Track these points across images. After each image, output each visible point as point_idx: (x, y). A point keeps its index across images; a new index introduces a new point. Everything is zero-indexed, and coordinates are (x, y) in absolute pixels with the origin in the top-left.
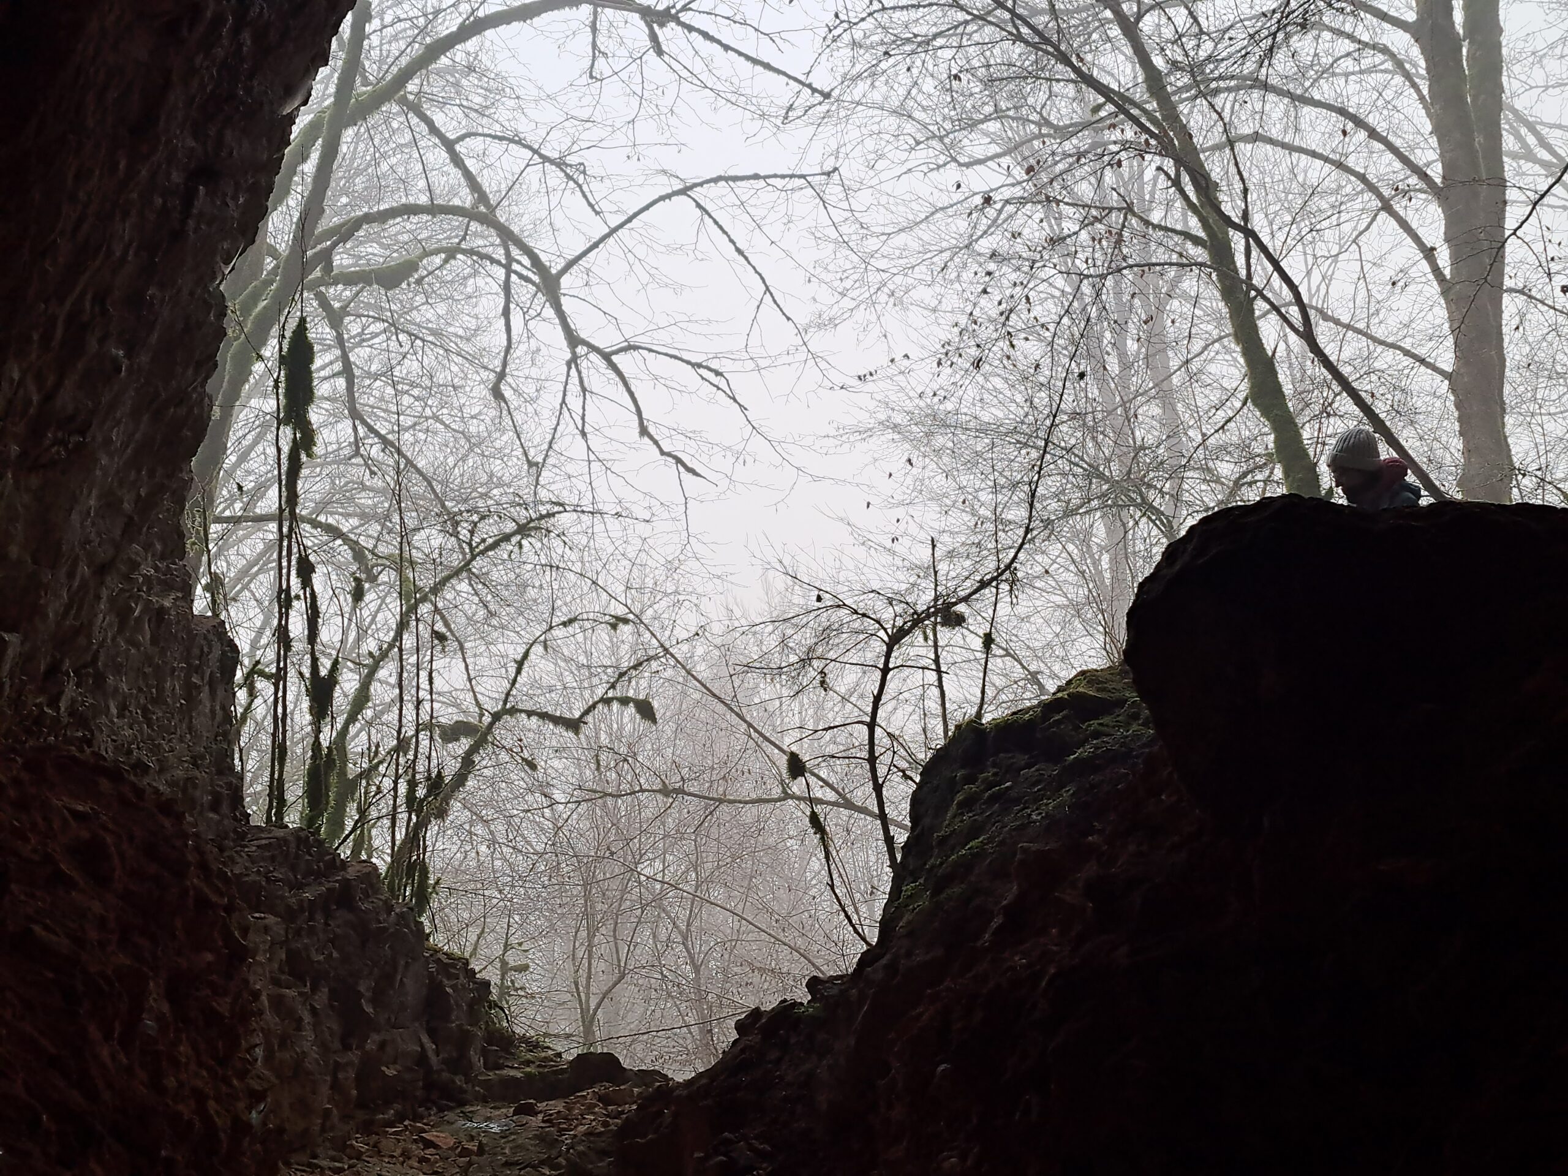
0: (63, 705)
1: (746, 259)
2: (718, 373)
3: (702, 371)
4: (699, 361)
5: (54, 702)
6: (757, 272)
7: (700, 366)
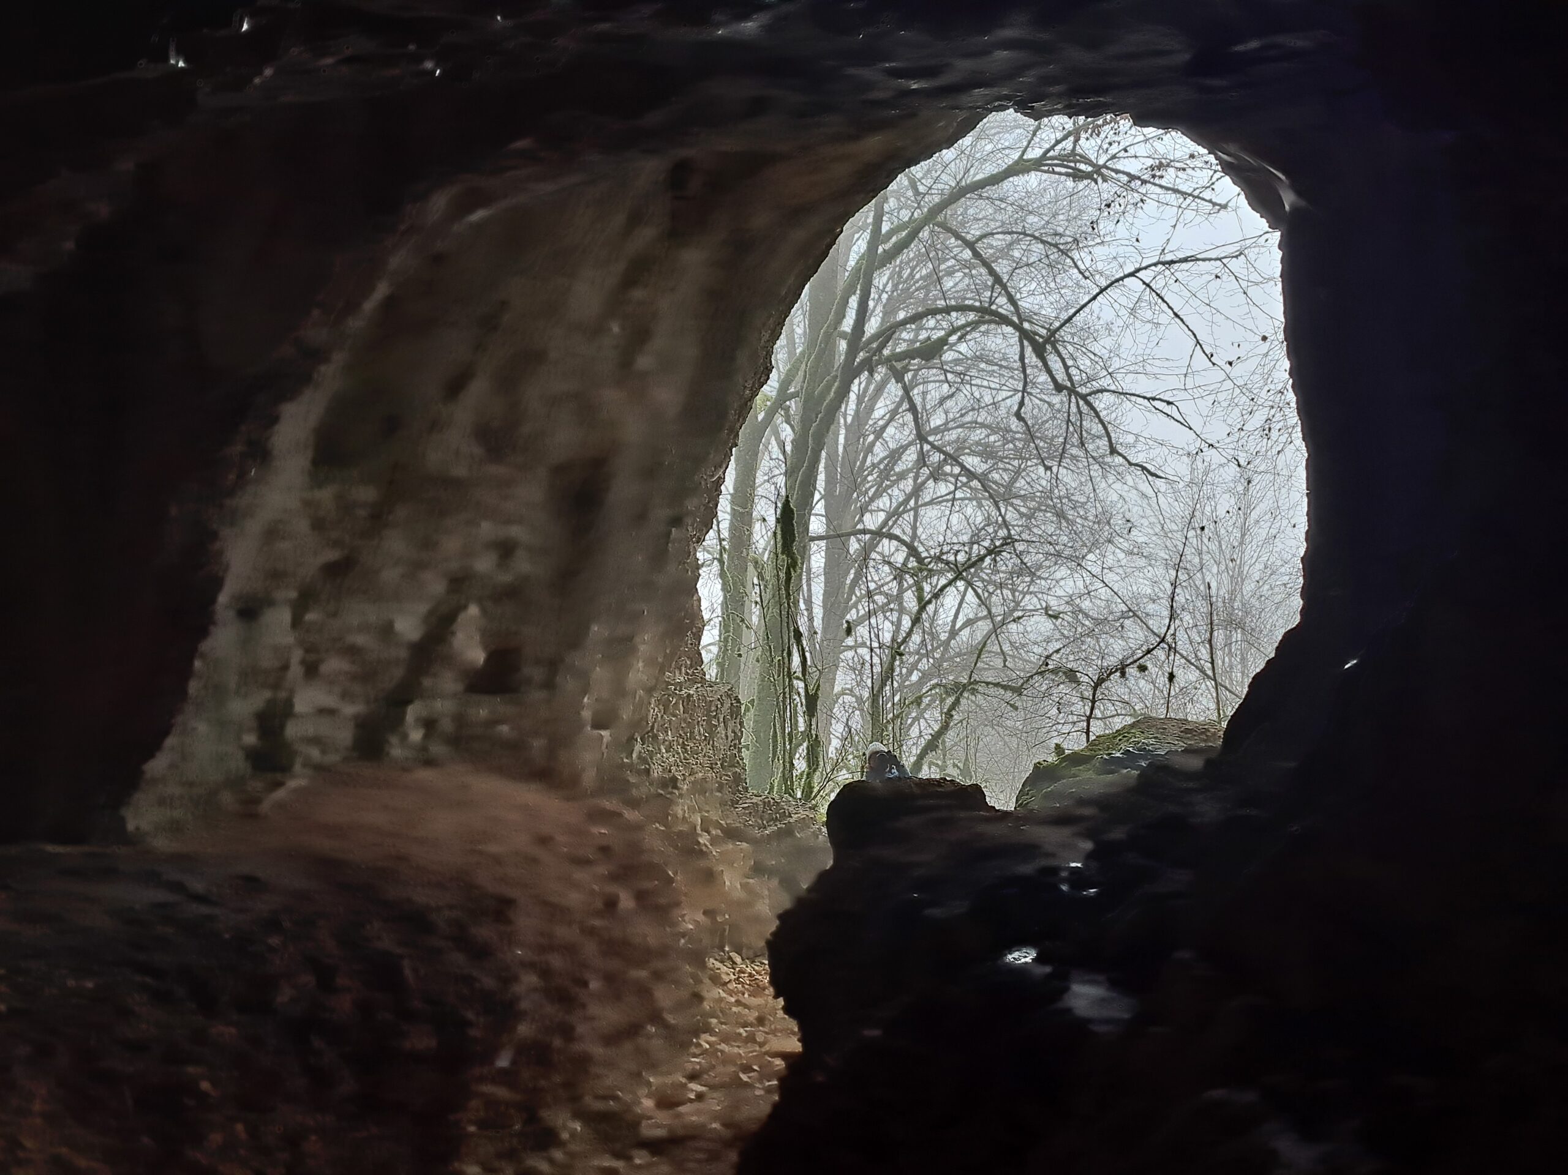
0: (634, 756)
1: (1182, 320)
2: (1169, 403)
3: (1157, 404)
4: (1153, 396)
5: (630, 755)
6: (1189, 329)
7: (1154, 399)
